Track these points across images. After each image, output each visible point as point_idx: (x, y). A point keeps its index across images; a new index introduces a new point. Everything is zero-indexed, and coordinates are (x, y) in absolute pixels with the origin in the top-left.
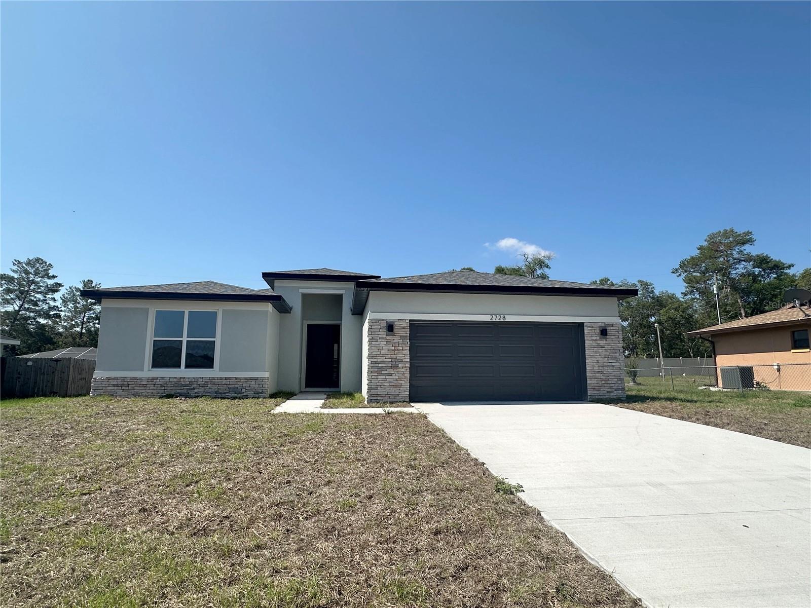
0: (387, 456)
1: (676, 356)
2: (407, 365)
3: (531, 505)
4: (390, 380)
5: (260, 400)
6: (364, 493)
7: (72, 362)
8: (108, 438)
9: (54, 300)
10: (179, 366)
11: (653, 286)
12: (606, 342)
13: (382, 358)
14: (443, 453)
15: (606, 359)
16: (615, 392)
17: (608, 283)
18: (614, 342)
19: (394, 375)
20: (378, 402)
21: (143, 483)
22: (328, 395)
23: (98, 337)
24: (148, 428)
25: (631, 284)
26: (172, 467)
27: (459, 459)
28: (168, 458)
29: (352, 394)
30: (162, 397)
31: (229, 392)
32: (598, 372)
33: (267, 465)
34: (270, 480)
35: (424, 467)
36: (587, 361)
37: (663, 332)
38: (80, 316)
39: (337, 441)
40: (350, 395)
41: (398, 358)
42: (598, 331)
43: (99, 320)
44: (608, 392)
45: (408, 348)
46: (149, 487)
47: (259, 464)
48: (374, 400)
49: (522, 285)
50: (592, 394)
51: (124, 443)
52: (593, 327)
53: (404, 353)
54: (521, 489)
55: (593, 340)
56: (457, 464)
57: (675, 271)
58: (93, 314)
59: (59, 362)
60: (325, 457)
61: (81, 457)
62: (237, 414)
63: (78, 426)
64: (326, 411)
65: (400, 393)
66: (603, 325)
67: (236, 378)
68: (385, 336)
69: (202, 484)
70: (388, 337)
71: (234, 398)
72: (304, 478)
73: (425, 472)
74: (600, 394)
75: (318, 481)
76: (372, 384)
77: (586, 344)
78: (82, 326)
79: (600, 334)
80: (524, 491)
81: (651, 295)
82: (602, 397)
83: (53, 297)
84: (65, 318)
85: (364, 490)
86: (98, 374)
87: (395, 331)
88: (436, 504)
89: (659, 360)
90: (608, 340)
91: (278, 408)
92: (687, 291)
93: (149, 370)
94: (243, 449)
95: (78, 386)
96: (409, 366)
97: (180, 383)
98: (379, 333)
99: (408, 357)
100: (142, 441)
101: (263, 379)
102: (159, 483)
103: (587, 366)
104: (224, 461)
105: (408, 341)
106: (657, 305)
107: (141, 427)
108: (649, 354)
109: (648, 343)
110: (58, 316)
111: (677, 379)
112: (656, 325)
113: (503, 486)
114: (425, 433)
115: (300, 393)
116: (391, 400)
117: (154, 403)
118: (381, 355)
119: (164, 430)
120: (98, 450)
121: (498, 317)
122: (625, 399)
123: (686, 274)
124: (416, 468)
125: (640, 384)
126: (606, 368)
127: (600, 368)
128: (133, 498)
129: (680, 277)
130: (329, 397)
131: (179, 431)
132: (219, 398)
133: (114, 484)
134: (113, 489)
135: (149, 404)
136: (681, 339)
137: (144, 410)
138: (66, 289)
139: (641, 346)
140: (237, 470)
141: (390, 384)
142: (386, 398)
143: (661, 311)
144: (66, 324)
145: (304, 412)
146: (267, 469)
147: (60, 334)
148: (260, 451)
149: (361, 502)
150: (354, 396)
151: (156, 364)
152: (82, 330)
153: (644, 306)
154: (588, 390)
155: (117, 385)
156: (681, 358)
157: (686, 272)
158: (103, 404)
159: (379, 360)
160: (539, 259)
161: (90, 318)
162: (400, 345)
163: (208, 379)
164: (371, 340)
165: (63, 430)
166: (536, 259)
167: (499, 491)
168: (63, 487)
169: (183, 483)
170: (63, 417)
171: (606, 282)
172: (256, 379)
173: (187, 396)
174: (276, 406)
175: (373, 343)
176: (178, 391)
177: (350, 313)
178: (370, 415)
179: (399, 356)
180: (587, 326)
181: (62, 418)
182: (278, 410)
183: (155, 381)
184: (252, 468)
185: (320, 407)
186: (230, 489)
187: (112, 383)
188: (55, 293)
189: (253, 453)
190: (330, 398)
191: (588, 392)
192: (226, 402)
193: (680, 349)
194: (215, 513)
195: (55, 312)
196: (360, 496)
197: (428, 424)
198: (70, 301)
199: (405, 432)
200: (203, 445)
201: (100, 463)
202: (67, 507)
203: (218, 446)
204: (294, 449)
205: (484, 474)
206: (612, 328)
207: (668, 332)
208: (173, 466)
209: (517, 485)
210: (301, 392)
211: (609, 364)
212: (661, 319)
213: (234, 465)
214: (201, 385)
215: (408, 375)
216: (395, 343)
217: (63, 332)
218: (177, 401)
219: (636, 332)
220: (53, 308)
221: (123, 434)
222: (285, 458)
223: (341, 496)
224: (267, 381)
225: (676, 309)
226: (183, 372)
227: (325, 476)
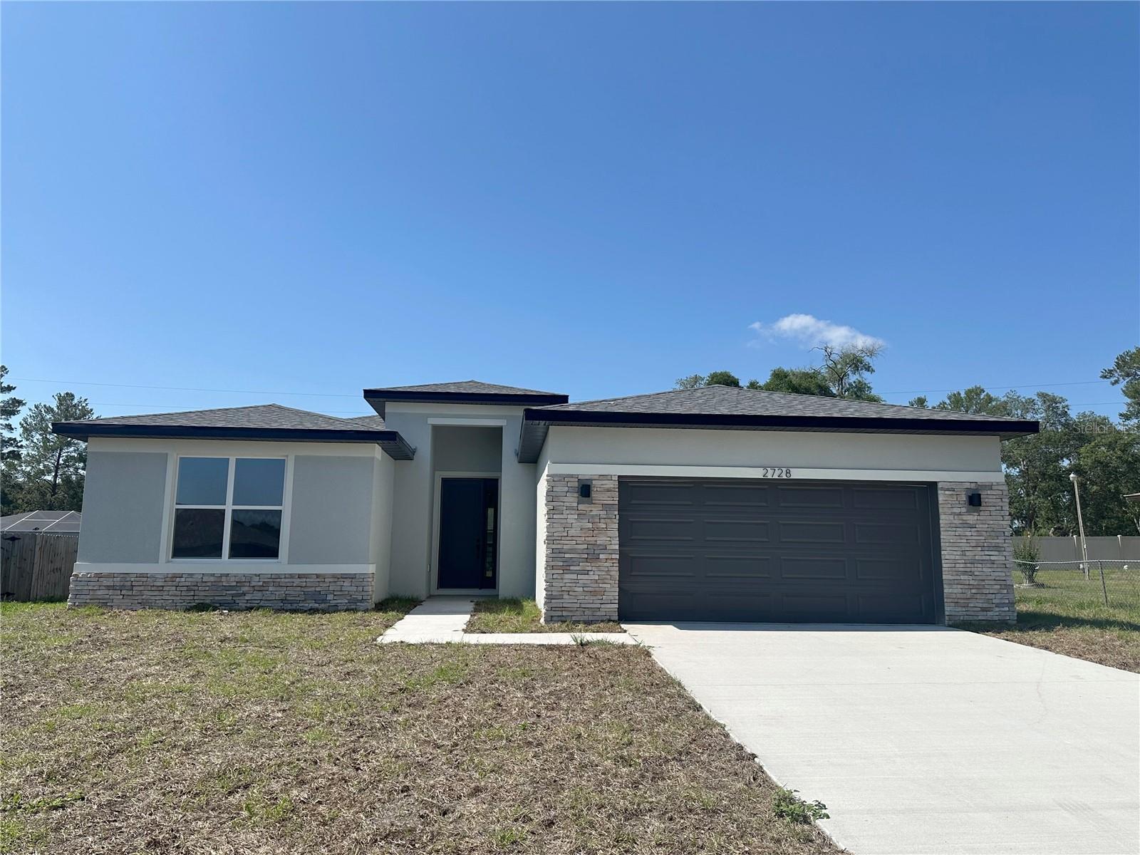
0: (580, 736)
1: (1111, 532)
2: (614, 556)
3: (842, 846)
4: (586, 582)
5: (359, 614)
6: (538, 813)
7: (38, 540)
8: (96, 694)
9: (9, 427)
10: (220, 556)
11: (1066, 403)
12: (979, 518)
13: (571, 542)
14: (680, 732)
15: (980, 549)
16: (997, 609)
17: (982, 397)
18: (994, 518)
19: (592, 573)
20: (564, 622)
21: (154, 788)
22: (476, 604)
23: (82, 492)
24: (164, 672)
25: (1024, 400)
26: (204, 755)
27: (710, 745)
28: (196, 736)
29: (518, 602)
30: (189, 610)
31: (305, 600)
32: (965, 573)
33: (369, 753)
34: (374, 784)
35: (645, 760)
36: (943, 552)
37: (1086, 489)
38: (52, 456)
39: (491, 703)
40: (515, 604)
41: (598, 542)
42: (964, 498)
43: (84, 462)
44: (984, 609)
45: (617, 526)
46: (164, 795)
47: (354, 752)
48: (559, 618)
49: (822, 415)
50: (953, 613)
51: (124, 703)
52: (954, 491)
53: (609, 533)
54: (824, 811)
55: (954, 514)
56: (705, 756)
57: (1107, 374)
58: (75, 451)
59: (17, 541)
60: (469, 737)
61: (52, 731)
62: (317, 644)
63: (47, 667)
64: (474, 638)
65: (603, 606)
66: (973, 486)
67: (318, 576)
68: (575, 505)
69: (255, 791)
70: (581, 507)
71: (313, 611)
72: (432, 782)
73: (647, 771)
74: (968, 613)
75: (457, 787)
76: (553, 589)
77: (941, 522)
78: (56, 472)
79: (967, 503)
80: (828, 817)
81: (1063, 420)
82: (971, 618)
83: (7, 422)
84: (28, 459)
85: (538, 807)
86: (81, 568)
87: (593, 495)
88: (667, 841)
89: (1079, 540)
90: (982, 513)
91: (389, 631)
92: (1130, 411)
93: (168, 562)
94: (327, 719)
95: (49, 583)
96: (617, 556)
97: (221, 584)
98: (566, 499)
99: (616, 541)
100: (155, 700)
101: (364, 577)
102: (181, 787)
103: (943, 562)
104: (294, 744)
105: (617, 513)
106: (1074, 439)
107: (152, 670)
108: (1059, 528)
109: (1056, 507)
110: (16, 455)
111: (1113, 576)
112: (1072, 475)
113: (791, 806)
114: (647, 689)
115: (428, 598)
116: (586, 618)
117: (175, 621)
118: (570, 539)
119: (193, 676)
120: (79, 718)
121: (777, 472)
122: (1015, 622)
123: (1128, 380)
124: (632, 763)
125: (1043, 586)
126: (980, 565)
127: (969, 565)
128: (137, 817)
129: (1117, 385)
130: (477, 610)
131: (218, 678)
132: (287, 611)
133: (105, 789)
134: (104, 799)
135: (168, 622)
136: (1119, 500)
137: (158, 637)
138: (30, 409)
139: (1043, 513)
140: (316, 763)
141: (585, 589)
142: (578, 613)
143: (1082, 450)
144: (29, 469)
145: (435, 642)
146: (369, 762)
147: (19, 487)
148: (356, 723)
149: (533, 833)
150: (522, 608)
151: (180, 551)
152: (55, 480)
153: (1050, 441)
154: (946, 604)
155: (113, 588)
156: (1119, 536)
157: (1128, 375)
158: (87, 623)
159: (565, 547)
160: (854, 354)
161: (69, 458)
162: (602, 521)
163: (269, 576)
164: (553, 512)
165: (21, 676)
166: (847, 356)
167: (782, 816)
168: (20, 792)
169: (223, 787)
170: (22, 649)
171: (978, 395)
172: (352, 577)
173: (232, 607)
174: (387, 627)
175: (555, 516)
176: (216, 598)
177: (515, 460)
178: (550, 648)
179: (601, 540)
180: (942, 489)
181: (20, 652)
182: (391, 636)
183: (178, 580)
184: (342, 759)
185: (463, 630)
186: (304, 803)
187: (105, 583)
188: (12, 416)
189: (345, 727)
190: (480, 611)
191: (946, 608)
192: (299, 618)
193: (1117, 518)
194: (277, 851)
195: (11, 449)
196: (531, 820)
197: (652, 669)
198: (36, 430)
199: (612, 686)
200: (258, 708)
201: (82, 745)
202: (25, 835)
203: (284, 711)
204: (416, 719)
205: (754, 779)
206: (989, 492)
207: (1095, 487)
208: (207, 752)
209: (814, 803)
210: (430, 597)
211: (984, 558)
212: (1082, 463)
213: (311, 753)
214: (256, 588)
215: (616, 574)
216: (593, 516)
217: (24, 483)
218: (214, 616)
219: (1035, 487)
220: (8, 442)
221: (123, 685)
222: (401, 737)
223: (499, 821)
224: (370, 580)
225: (1110, 446)
226: (226, 565)
227: (470, 777)
